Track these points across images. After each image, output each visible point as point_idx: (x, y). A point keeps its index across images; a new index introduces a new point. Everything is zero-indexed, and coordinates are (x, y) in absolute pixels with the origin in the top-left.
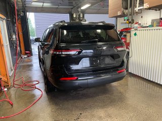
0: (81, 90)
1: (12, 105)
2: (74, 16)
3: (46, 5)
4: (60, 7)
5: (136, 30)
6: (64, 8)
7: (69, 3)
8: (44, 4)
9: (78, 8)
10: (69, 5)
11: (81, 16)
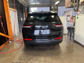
0: (41, 46)
1: (8, 49)
2: (52, 8)
3: (38, 3)
4: (44, 4)
5: (78, 15)
6: (47, 4)
7: (50, 1)
8: (36, 3)
9: (54, 4)
10: (50, 3)
11: (56, 8)
